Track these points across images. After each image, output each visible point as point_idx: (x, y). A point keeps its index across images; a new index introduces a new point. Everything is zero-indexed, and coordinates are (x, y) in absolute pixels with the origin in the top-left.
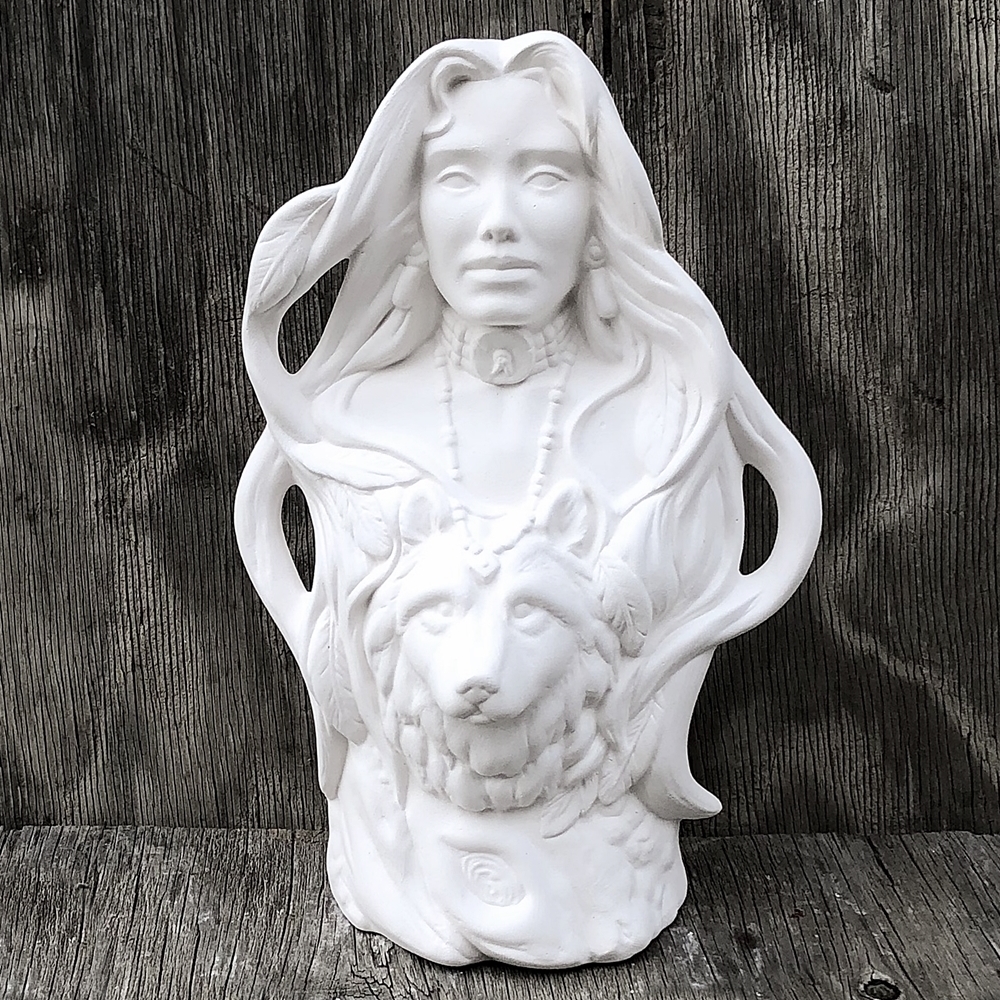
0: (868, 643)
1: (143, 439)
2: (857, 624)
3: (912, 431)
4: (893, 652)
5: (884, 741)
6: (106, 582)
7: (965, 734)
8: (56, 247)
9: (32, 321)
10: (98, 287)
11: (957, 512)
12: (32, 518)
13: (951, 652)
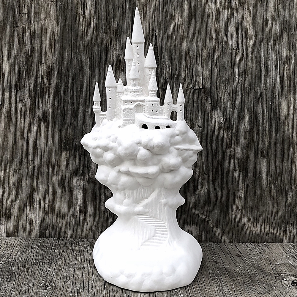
0: (197, 212)
1: (83, 176)
2: (195, 209)
3: (204, 179)
4: (201, 214)
5: (199, 228)
6: (76, 199)
7: (212, 227)
8: (71, 145)
9: (66, 157)
10: (77, 152)
11: (211, 192)
12: (64, 188)
13: (210, 214)
